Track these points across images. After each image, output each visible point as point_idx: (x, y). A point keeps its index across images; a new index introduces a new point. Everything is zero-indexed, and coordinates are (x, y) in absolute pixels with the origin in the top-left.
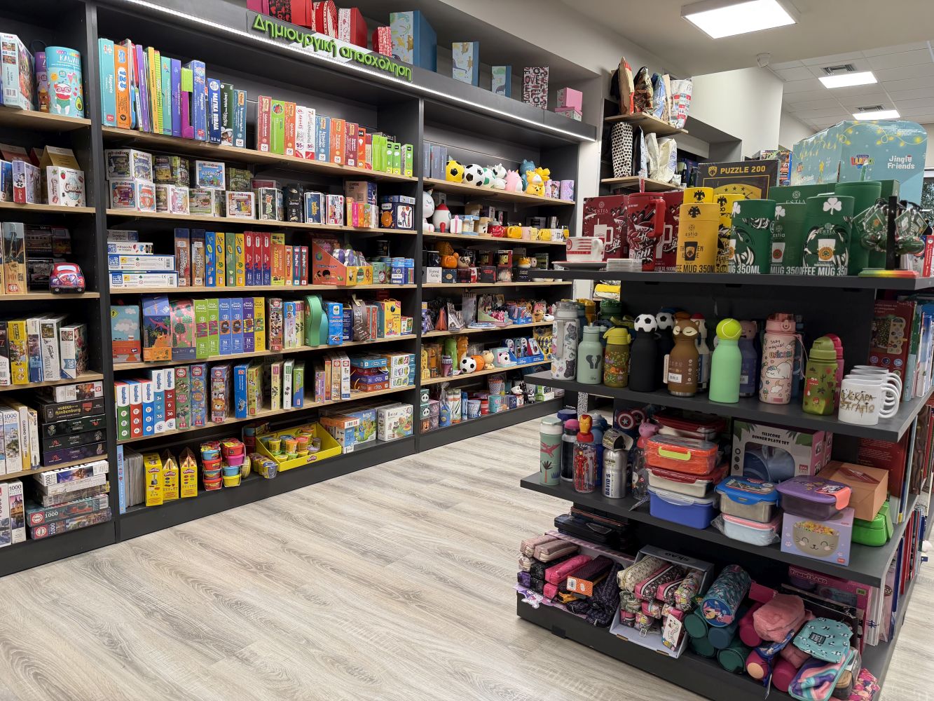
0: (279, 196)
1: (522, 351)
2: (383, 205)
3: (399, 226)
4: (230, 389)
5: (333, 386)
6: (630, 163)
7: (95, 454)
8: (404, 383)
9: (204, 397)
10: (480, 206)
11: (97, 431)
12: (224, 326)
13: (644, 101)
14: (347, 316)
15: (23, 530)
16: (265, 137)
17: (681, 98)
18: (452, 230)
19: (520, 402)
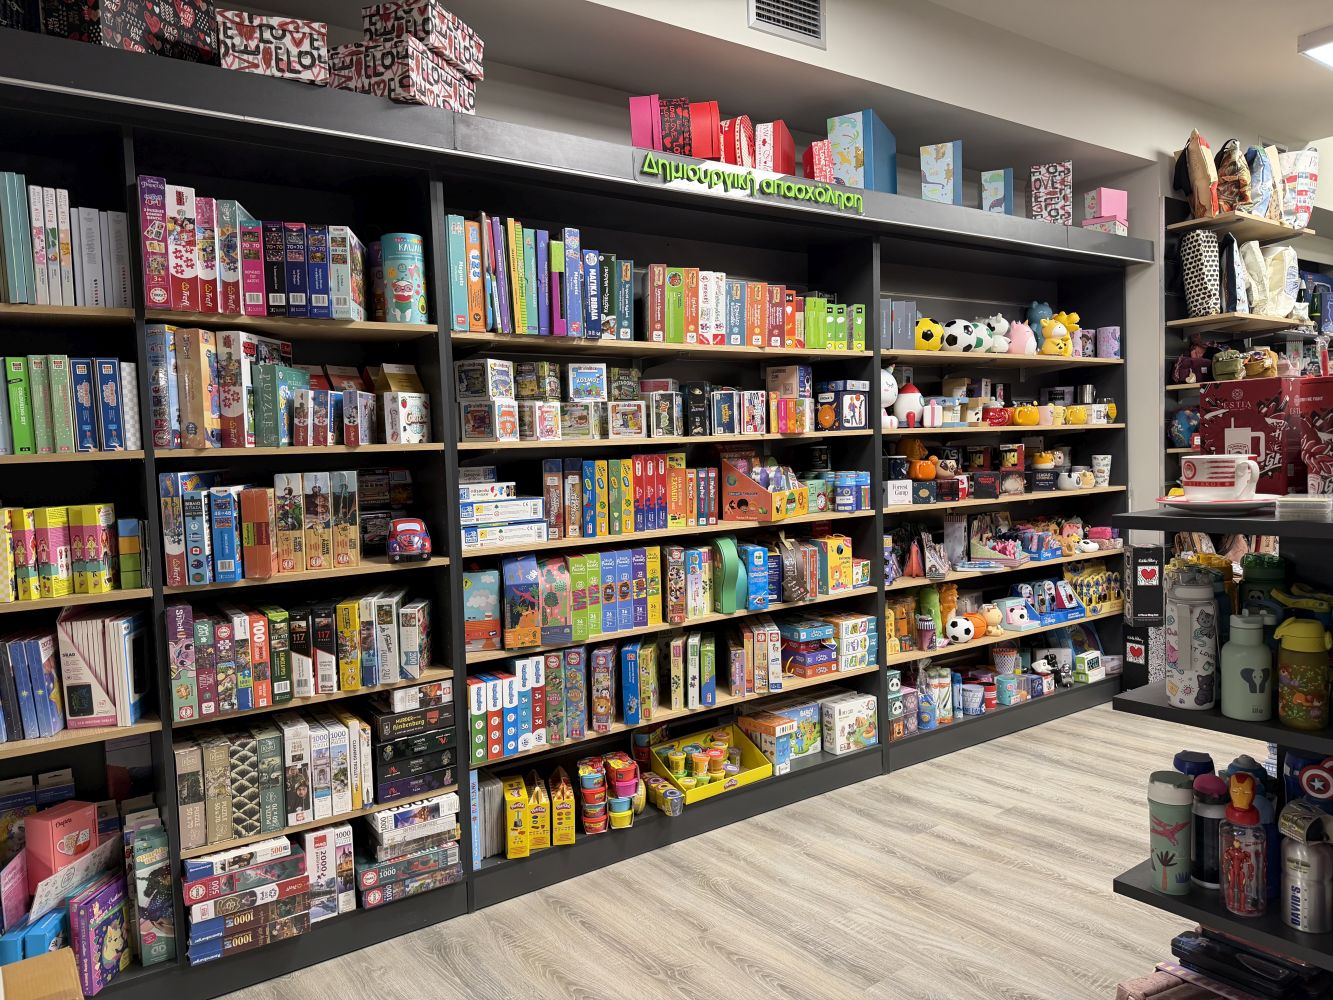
0: (678, 400)
1: (1047, 602)
2: (820, 396)
3: (846, 425)
4: (616, 682)
5: (756, 672)
6: (1217, 293)
7: (442, 785)
8: (860, 662)
9: (584, 695)
10: (967, 381)
11: (445, 750)
12: (608, 591)
13: (1237, 192)
14: (774, 565)
15: (352, 893)
16: (658, 322)
17: (1300, 180)
18: (927, 422)
19: (1048, 685)
